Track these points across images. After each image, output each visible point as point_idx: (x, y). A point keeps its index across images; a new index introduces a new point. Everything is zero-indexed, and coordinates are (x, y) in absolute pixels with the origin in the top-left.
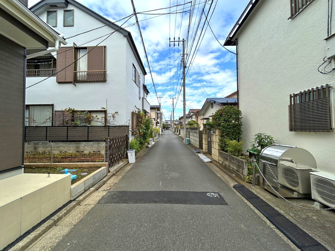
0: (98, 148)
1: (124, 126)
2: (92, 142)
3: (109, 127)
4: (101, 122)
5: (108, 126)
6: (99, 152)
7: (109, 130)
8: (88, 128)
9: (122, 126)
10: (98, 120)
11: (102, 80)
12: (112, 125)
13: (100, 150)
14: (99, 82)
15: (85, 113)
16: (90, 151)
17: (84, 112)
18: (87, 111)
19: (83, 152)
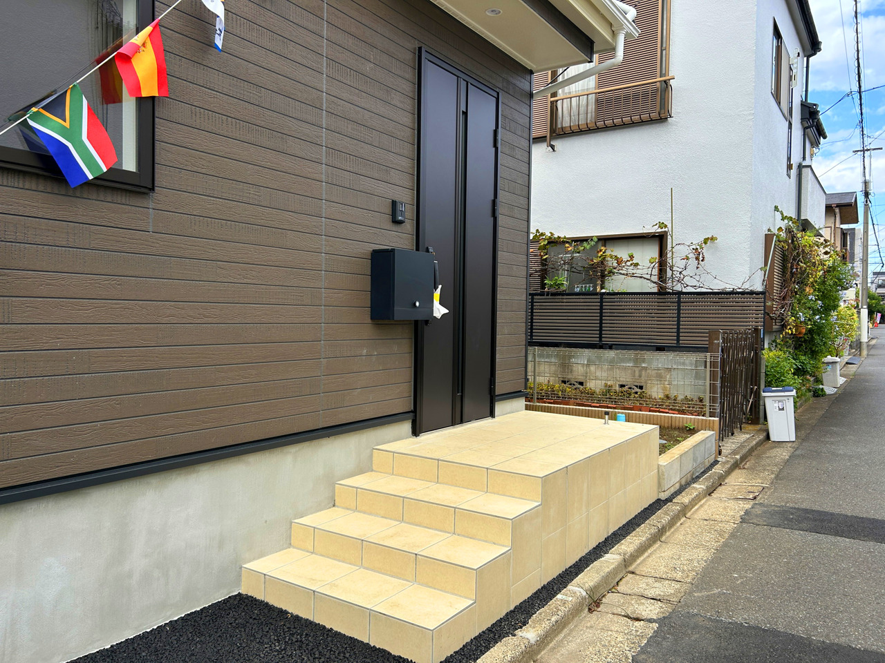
0: (637, 373)
1: (743, 293)
2: (617, 349)
3: (679, 298)
4: (648, 277)
5: (675, 294)
6: (641, 387)
7: (679, 310)
8: (602, 299)
9: (733, 293)
10: (638, 271)
11: (654, 115)
12: (692, 290)
13: (646, 383)
14: (642, 123)
15: (588, 247)
16: (609, 383)
17: (585, 244)
18: (596, 239)
19: (581, 384)
